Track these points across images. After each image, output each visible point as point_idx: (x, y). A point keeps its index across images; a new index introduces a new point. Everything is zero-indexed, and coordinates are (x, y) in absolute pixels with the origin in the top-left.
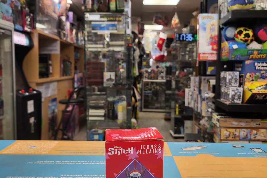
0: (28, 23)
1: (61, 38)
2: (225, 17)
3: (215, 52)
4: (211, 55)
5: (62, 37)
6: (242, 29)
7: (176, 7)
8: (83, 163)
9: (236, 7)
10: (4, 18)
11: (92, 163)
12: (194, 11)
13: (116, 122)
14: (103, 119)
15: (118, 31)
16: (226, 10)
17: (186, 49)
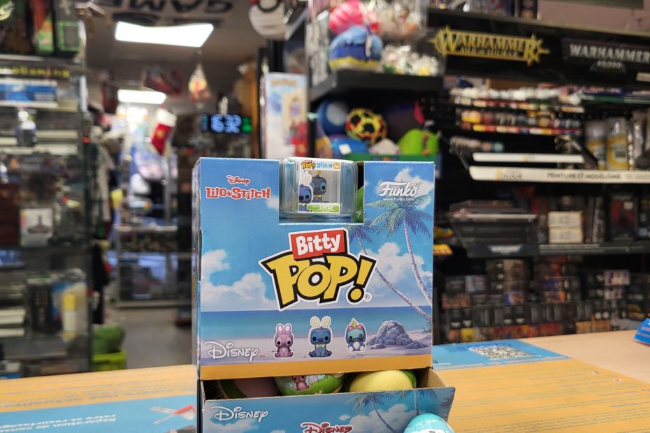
2: (321, 85)
6: (360, 112)
7: (199, 53)
8: (55, 425)
9: (345, 63)
11: (76, 421)
12: (241, 62)
13: (60, 338)
14: (20, 332)
15: (60, 104)
16: (323, 68)
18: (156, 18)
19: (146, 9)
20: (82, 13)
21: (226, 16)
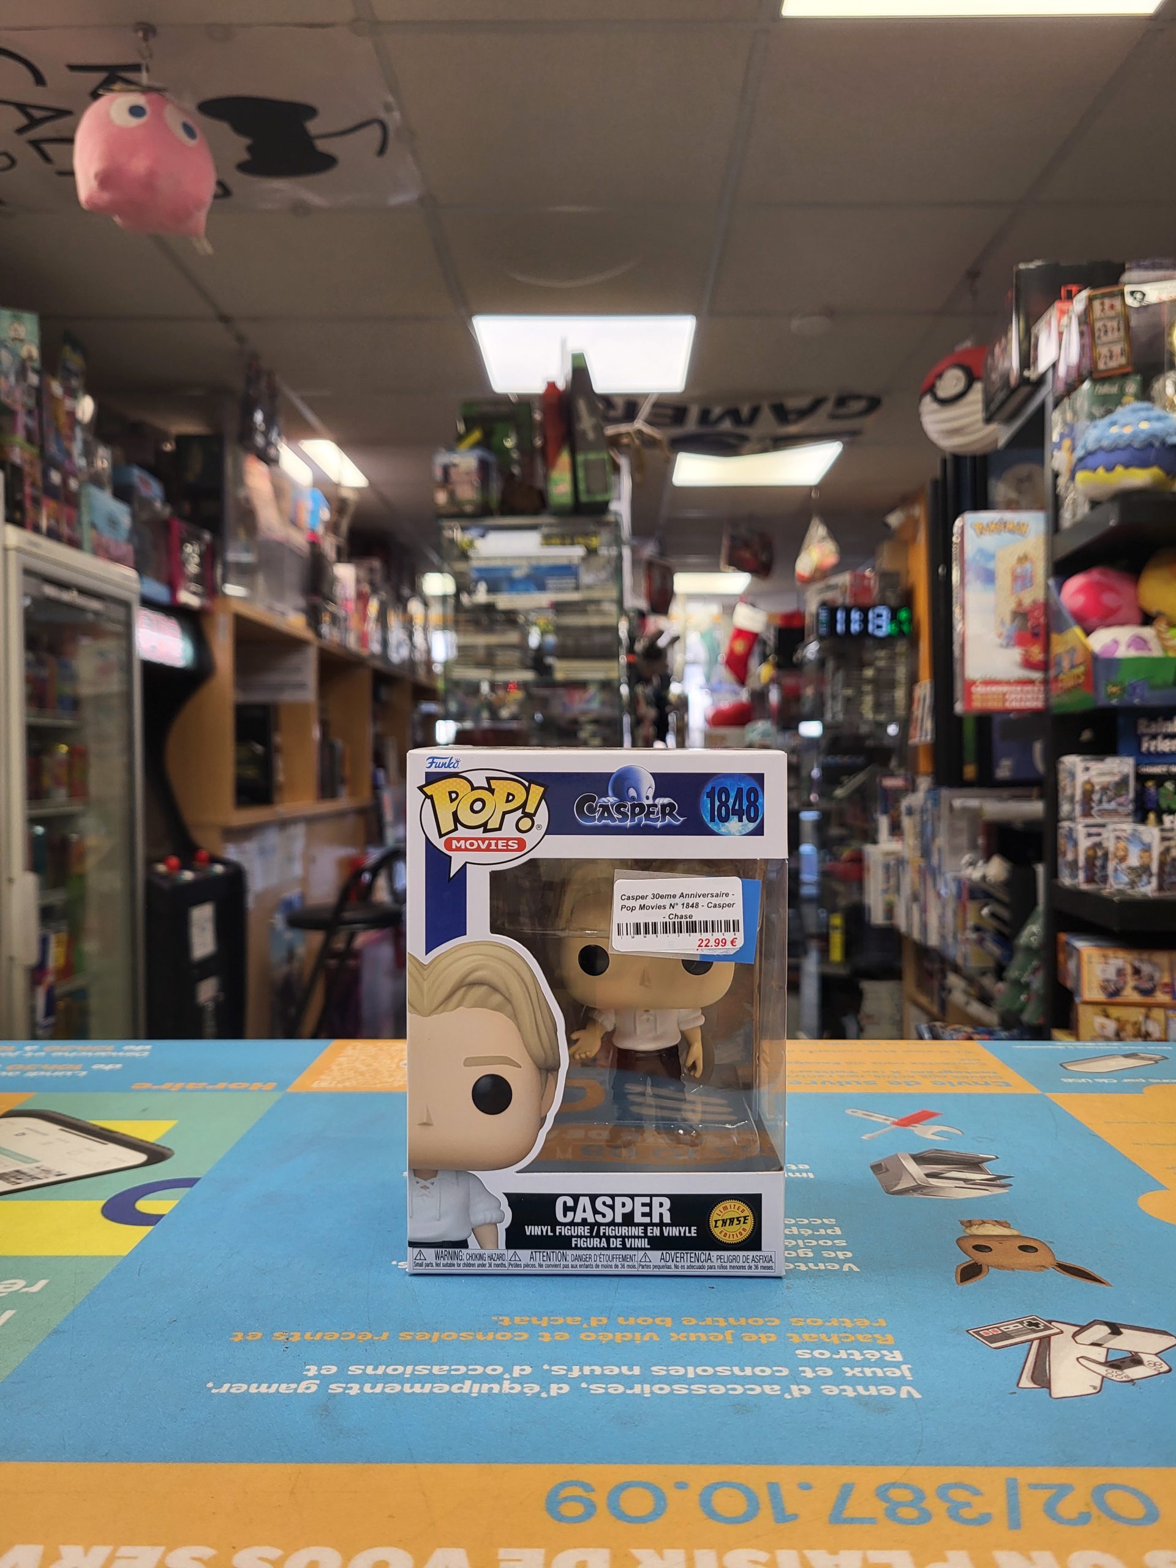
0: (193, 567)
1: (319, 635)
2: (1078, 526)
3: (1037, 675)
4: (1019, 688)
5: (325, 629)
7: (813, 495)
10: (102, 551)
12: (891, 510)
17: (861, 675)
18: (744, 439)
19: (727, 425)
20: (625, 441)
21: (869, 422)
